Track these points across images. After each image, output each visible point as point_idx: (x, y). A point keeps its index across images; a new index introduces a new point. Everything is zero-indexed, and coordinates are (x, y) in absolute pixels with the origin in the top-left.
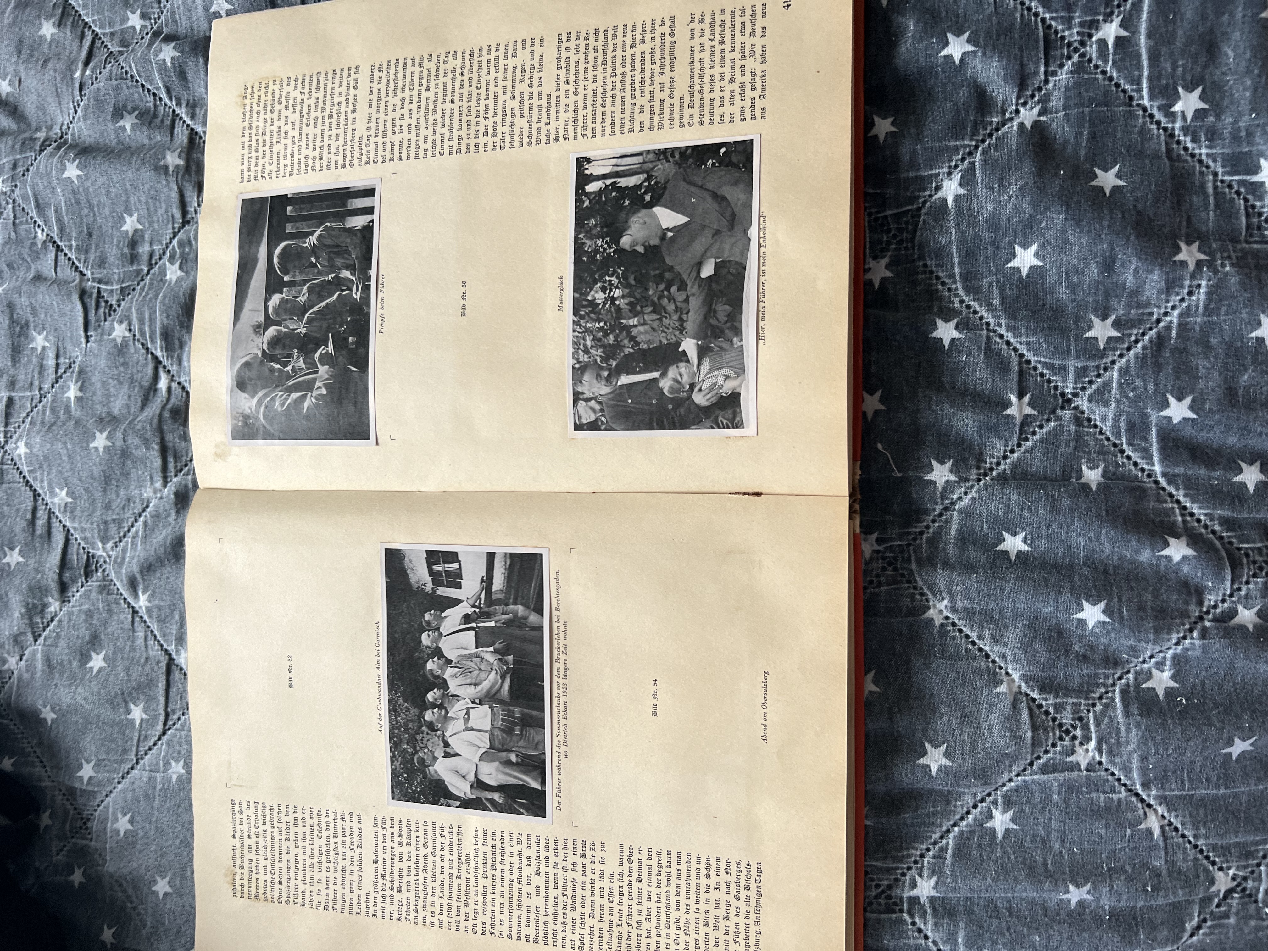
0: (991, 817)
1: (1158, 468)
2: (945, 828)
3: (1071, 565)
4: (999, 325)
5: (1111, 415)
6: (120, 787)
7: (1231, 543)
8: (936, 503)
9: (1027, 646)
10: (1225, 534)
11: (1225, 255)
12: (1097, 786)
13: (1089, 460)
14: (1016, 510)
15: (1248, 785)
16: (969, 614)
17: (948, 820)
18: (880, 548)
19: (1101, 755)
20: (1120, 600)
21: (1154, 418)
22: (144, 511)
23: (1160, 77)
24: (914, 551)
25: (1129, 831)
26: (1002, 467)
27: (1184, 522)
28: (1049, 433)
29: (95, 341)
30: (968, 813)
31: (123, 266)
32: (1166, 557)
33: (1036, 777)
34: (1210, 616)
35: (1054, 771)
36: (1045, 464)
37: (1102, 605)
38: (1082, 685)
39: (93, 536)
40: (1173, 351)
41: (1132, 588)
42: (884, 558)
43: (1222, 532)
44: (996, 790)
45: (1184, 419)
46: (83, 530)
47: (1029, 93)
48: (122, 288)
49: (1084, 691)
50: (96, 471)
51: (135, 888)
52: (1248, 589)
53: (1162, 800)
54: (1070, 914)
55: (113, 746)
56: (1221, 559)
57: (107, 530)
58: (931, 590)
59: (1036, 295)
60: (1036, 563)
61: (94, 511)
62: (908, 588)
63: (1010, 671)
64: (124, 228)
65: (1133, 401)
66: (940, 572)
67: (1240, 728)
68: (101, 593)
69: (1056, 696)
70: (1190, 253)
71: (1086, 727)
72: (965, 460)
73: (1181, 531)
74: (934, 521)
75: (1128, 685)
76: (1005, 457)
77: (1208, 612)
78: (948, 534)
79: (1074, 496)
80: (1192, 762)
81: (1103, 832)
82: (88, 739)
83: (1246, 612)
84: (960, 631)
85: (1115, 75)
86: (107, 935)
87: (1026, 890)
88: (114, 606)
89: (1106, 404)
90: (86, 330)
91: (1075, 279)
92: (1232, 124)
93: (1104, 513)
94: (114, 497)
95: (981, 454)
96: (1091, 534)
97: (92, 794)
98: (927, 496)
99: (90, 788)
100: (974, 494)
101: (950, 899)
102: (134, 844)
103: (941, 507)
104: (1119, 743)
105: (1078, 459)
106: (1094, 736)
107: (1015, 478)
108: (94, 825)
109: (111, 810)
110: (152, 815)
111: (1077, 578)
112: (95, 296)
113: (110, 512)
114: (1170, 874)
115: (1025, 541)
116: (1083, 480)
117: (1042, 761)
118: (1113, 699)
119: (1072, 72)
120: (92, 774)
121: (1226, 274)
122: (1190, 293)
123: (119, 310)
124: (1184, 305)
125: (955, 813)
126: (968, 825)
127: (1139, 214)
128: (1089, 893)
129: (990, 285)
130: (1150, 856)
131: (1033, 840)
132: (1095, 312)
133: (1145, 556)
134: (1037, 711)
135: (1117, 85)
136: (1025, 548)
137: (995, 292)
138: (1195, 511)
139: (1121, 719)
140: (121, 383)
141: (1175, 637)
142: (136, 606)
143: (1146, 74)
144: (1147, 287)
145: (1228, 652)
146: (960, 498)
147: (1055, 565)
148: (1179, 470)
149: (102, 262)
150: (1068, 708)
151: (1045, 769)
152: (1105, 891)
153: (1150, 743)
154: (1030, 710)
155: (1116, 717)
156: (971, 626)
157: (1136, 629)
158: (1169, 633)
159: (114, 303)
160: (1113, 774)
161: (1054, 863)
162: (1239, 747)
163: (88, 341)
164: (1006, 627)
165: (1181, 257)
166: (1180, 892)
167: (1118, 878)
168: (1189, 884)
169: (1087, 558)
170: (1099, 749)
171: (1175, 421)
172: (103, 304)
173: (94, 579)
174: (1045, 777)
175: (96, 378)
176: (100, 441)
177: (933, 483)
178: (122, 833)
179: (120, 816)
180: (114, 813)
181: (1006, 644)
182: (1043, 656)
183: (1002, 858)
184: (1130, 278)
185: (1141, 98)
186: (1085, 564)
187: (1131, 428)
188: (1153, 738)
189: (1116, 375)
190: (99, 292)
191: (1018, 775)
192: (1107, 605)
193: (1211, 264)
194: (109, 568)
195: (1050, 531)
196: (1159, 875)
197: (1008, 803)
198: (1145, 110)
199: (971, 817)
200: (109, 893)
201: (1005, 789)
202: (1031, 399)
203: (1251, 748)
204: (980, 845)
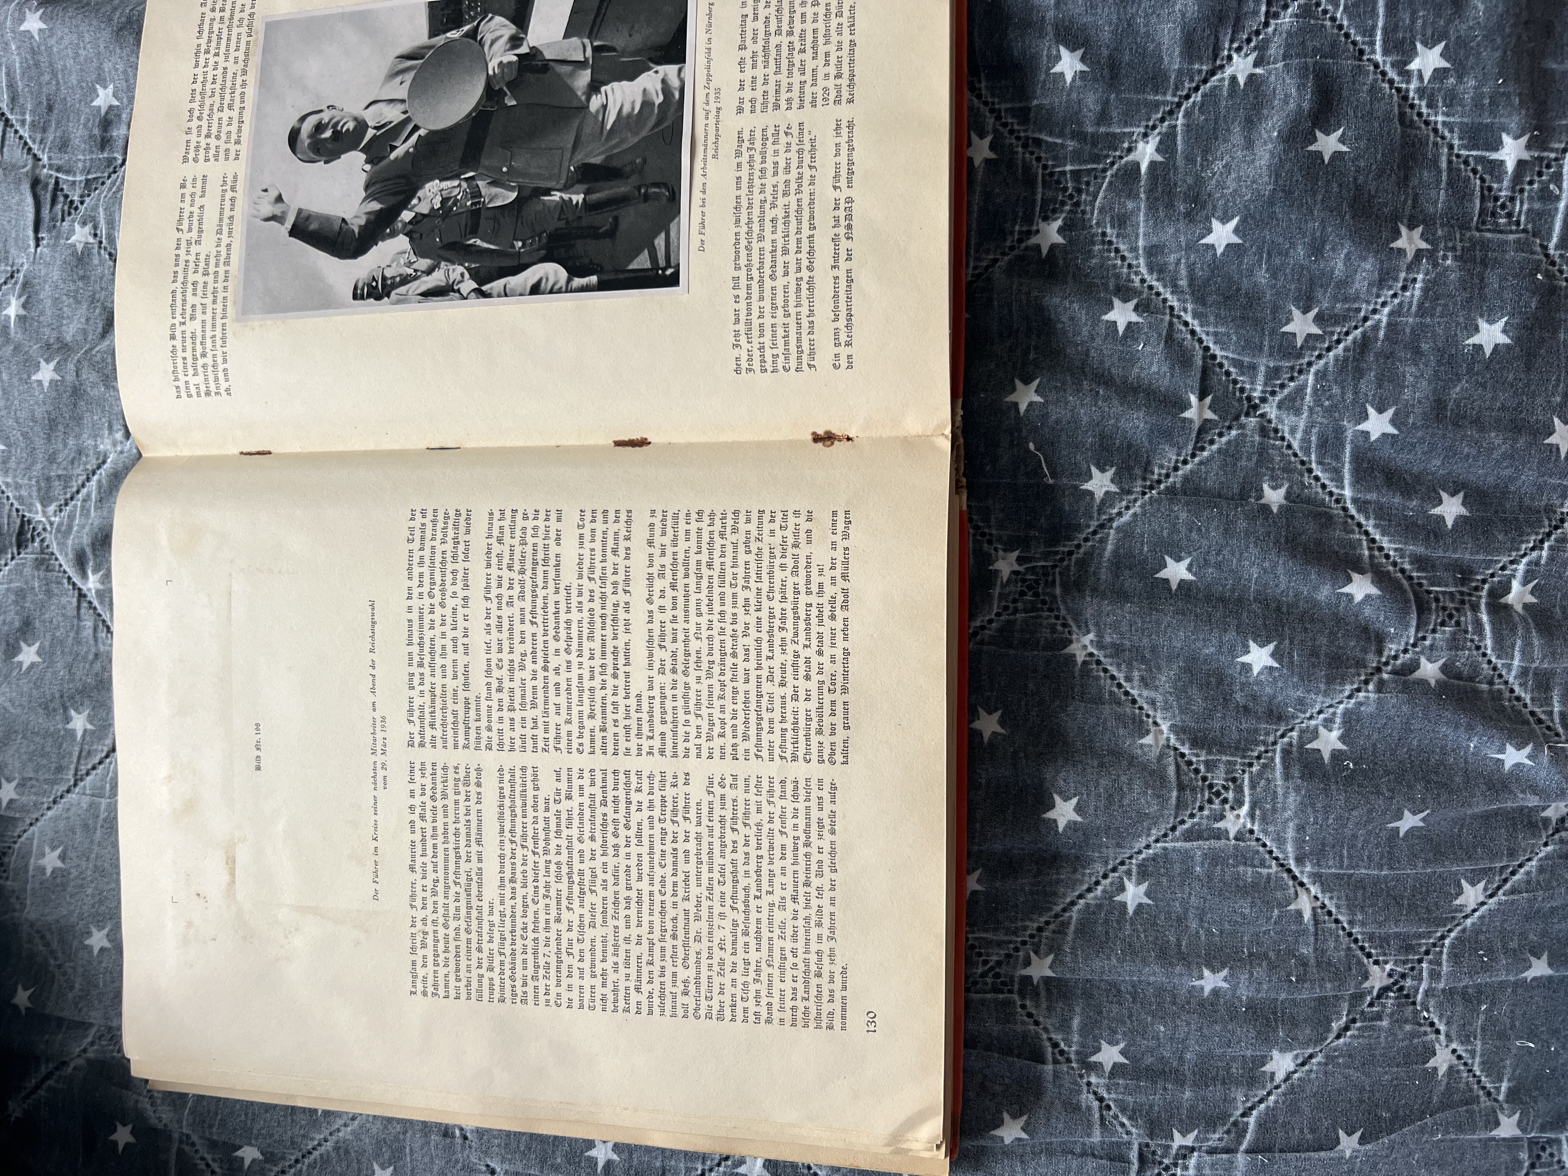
0: (1122, 889)
1: (1348, 493)
2: (1068, 900)
3: (1240, 600)
4: (1185, 310)
5: (1302, 425)
6: (50, 813)
7: (1420, 585)
8: (1091, 518)
9: (1181, 691)
10: (1415, 574)
11: (1450, 244)
12: (1244, 858)
13: (1273, 478)
14: (1183, 530)
15: (1415, 867)
16: (1117, 651)
17: (1073, 890)
18: (1021, 569)
19: (1253, 823)
20: (1291, 643)
21: (1349, 434)
22: (99, 467)
23: (1396, 29)
24: (1060, 574)
25: (1276, 911)
26: (1171, 480)
27: (1371, 557)
28: (1229, 442)
29: (48, 245)
30: (1097, 883)
31: (91, 152)
32: (1347, 595)
33: (1178, 845)
34: (1389, 668)
35: (1199, 837)
36: (1223, 479)
37: (1271, 647)
38: (1239, 741)
39: (30, 496)
40: (1377, 356)
41: (1306, 629)
42: (1024, 581)
43: (1411, 571)
44: (1131, 858)
45: (1384, 434)
46: (18, 487)
47: (1245, 37)
48: (87, 180)
49: (1240, 748)
50: (39, 412)
51: (62, 941)
52: (1434, 639)
53: (1317, 877)
54: (1201, 1004)
55: (44, 762)
56: (1407, 601)
57: (49, 488)
58: (1076, 620)
59: (1230, 278)
60: (1200, 595)
61: (34, 462)
62: (1048, 617)
63: (1159, 721)
64: (95, 103)
65: (1329, 411)
66: (1088, 599)
67: (1411, 799)
68: (37, 568)
69: (1209, 753)
70: (1410, 240)
71: (1239, 790)
72: (1130, 469)
73: (1367, 566)
74: (1086, 540)
75: (1290, 744)
76: (1176, 469)
77: (1387, 664)
78: (1101, 555)
79: (1251, 518)
80: (1355, 836)
81: (1248, 911)
82: (11, 752)
83: (1429, 666)
84: (1105, 671)
85: (1345, 23)
86: (22, 998)
87: (1154, 974)
88: (54, 586)
89: (1298, 412)
90: (36, 230)
91: (1278, 261)
92: (1475, 88)
93: (1283, 540)
94: (61, 446)
95: (1148, 463)
96: (1266, 564)
97: (12, 821)
98: (1082, 509)
99: (12, 814)
100: (1136, 509)
101: (1067, 981)
102: (64, 886)
103: (1096, 523)
104: (1274, 810)
105: (1259, 477)
106: (1247, 799)
107: (1185, 494)
108: (13, 861)
109: (35, 842)
110: (91, 850)
111: (1245, 615)
112: (51, 187)
113: (55, 466)
114: (1319, 964)
115: (1189, 569)
116: (1263, 501)
117: (1186, 826)
118: (1272, 759)
119: (1296, 16)
120: (14, 796)
121: (1447, 269)
122: (1404, 288)
123: (82, 208)
124: (1396, 301)
125: (1082, 882)
126: (1096, 898)
127: (1358, 188)
128: (1225, 980)
129: (1178, 262)
130: (1297, 942)
131: (1168, 918)
132: (1297, 301)
133: (1324, 593)
134: (1185, 768)
135: (1347, 35)
136: (1189, 577)
137: (1183, 272)
138: (1385, 545)
139: (1279, 783)
140: (78, 302)
141: (1348, 688)
142: (84, 588)
143: (1380, 24)
144: (1358, 277)
145: (1405, 708)
146: (1120, 514)
147: (1222, 600)
148: (1372, 496)
149: (64, 145)
150: (1222, 766)
151: (1189, 836)
152: (1244, 977)
153: (1309, 810)
154: (1178, 766)
155: (1274, 779)
156: (1119, 666)
157: (1306, 678)
158: (1342, 684)
159: (76, 198)
160: (1264, 845)
161: (1189, 945)
162: (1409, 821)
163: (37, 246)
164: (1159, 669)
165: (1399, 244)
166: (1329, 985)
167: (1260, 965)
168: (1339, 976)
169: (1257, 591)
170: (1252, 815)
171: (1373, 438)
172: (61, 199)
173: (29, 550)
174: (1188, 845)
175: (46, 293)
176: (46, 373)
177: (1091, 494)
178: (49, 872)
179: (47, 850)
180: (39, 846)
181: (1156, 688)
182: (1199, 704)
183: (1130, 936)
184: (1340, 265)
185: (1373, 52)
186: (1255, 600)
187: (1323, 444)
188: (1313, 805)
189: (1311, 378)
190: (57, 183)
191: (1157, 841)
192: (1276, 647)
193: (1431, 255)
194: (51, 540)
195: (1220, 558)
196: (1305, 965)
197: (1143, 874)
198: (1376, 66)
199: (1100, 888)
200: (26, 946)
201: (1141, 857)
202: (1213, 400)
203: (1421, 824)
204: (1106, 921)
